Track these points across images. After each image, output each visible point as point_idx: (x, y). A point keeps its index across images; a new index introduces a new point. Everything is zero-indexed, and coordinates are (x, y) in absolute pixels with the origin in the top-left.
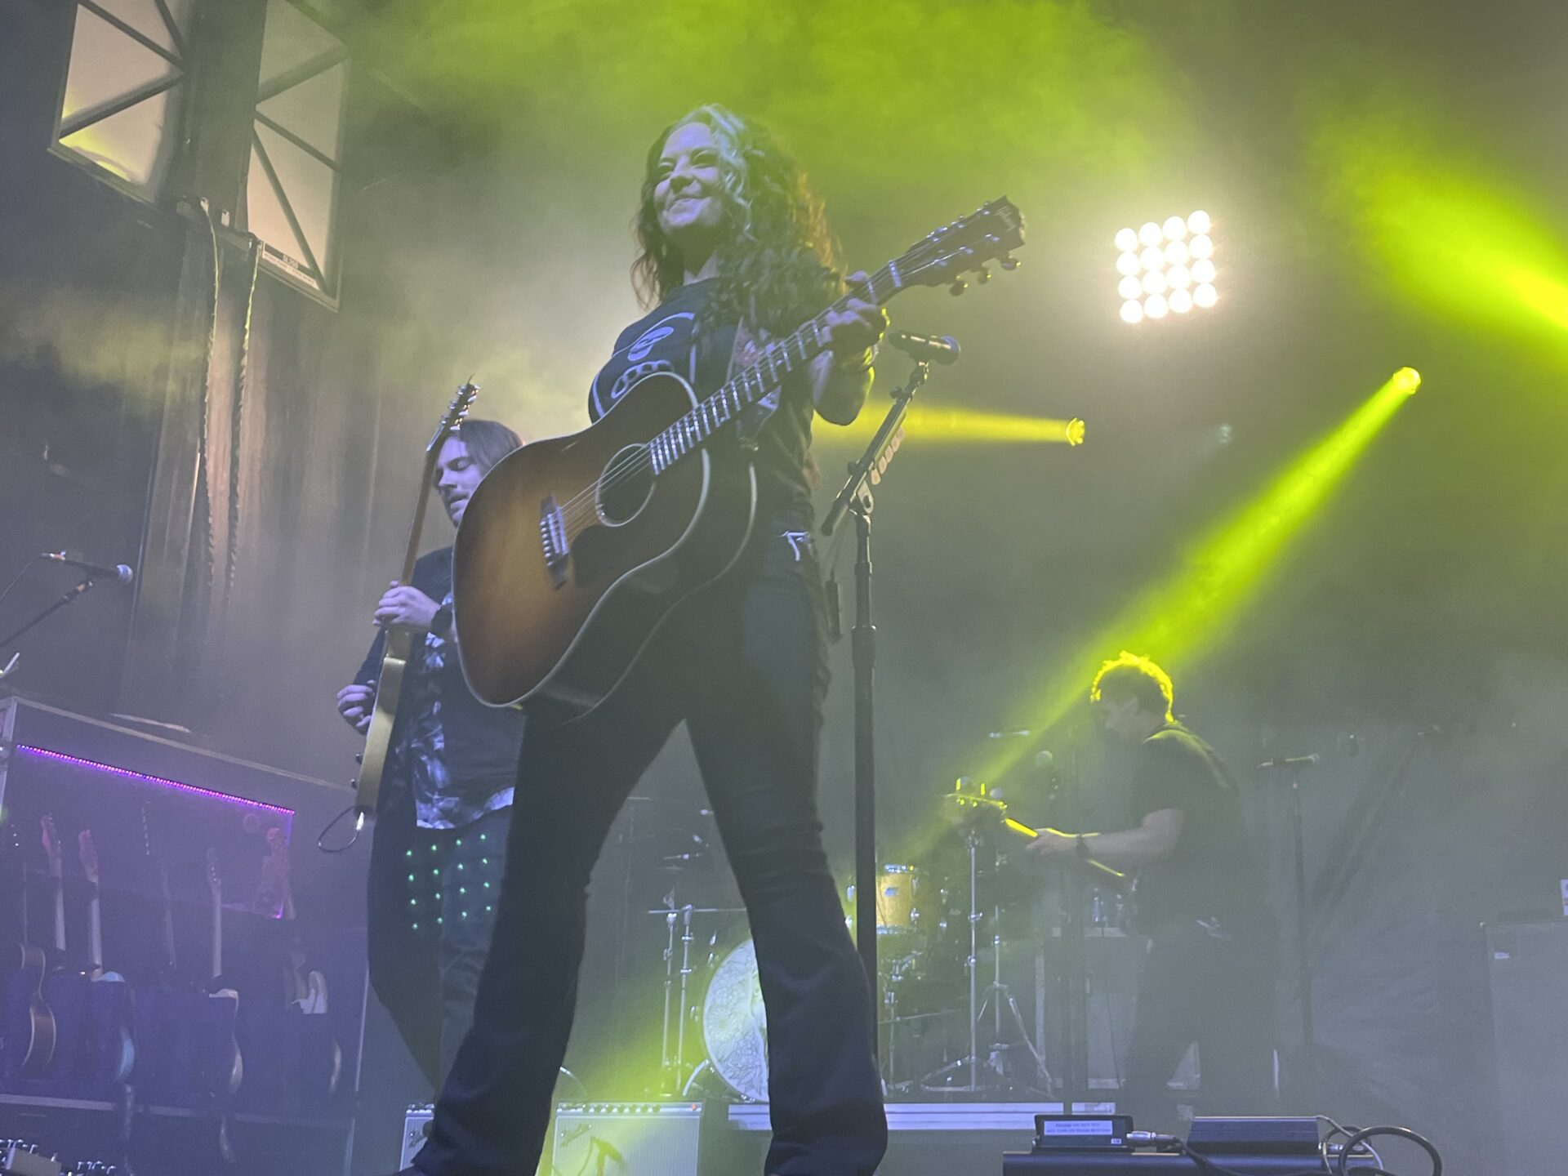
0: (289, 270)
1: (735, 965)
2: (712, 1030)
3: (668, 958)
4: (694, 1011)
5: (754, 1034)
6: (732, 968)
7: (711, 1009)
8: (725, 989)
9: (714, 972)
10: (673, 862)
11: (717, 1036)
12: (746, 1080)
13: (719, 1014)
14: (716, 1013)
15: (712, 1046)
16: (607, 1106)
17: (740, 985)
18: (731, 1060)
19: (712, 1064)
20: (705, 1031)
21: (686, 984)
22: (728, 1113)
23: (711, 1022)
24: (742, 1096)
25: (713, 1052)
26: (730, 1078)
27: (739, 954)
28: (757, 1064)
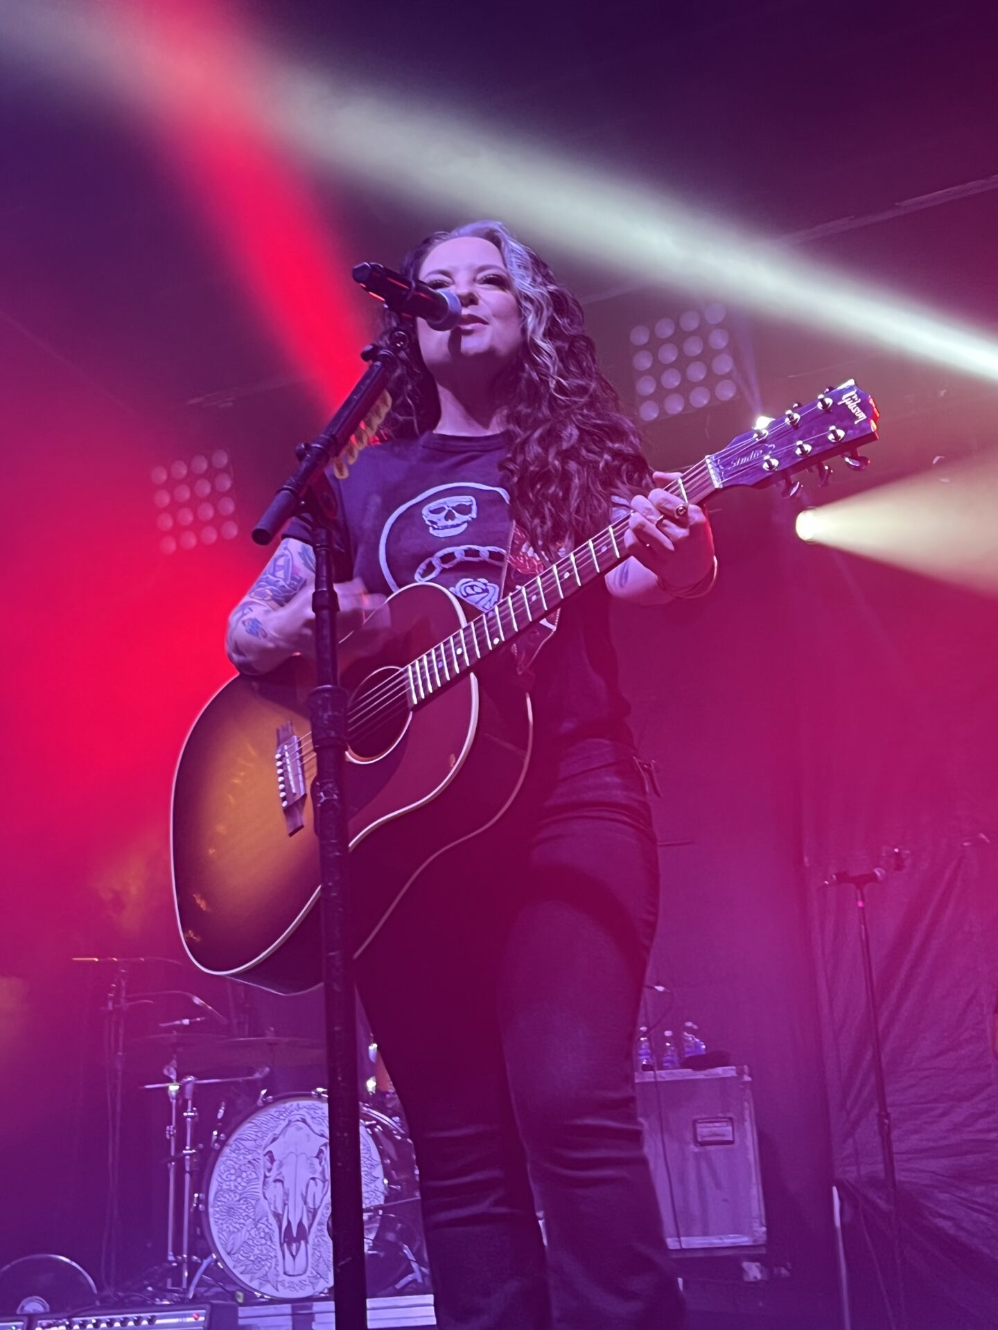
1: (242, 1142)
2: (219, 1219)
3: (170, 1135)
4: (198, 1198)
5: (267, 1220)
6: (240, 1145)
7: (218, 1195)
8: (233, 1171)
9: (219, 1152)
10: (169, 1030)
11: (225, 1226)
12: (260, 1274)
13: (226, 1200)
14: (223, 1199)
15: (220, 1238)
16: (94, 1321)
17: (249, 1165)
18: (242, 1252)
19: (220, 1259)
20: (212, 1220)
21: (191, 1167)
22: (236, 1317)
23: (217, 1209)
24: (256, 1293)
25: (222, 1244)
26: (242, 1273)
27: (247, 1130)
28: (272, 1254)
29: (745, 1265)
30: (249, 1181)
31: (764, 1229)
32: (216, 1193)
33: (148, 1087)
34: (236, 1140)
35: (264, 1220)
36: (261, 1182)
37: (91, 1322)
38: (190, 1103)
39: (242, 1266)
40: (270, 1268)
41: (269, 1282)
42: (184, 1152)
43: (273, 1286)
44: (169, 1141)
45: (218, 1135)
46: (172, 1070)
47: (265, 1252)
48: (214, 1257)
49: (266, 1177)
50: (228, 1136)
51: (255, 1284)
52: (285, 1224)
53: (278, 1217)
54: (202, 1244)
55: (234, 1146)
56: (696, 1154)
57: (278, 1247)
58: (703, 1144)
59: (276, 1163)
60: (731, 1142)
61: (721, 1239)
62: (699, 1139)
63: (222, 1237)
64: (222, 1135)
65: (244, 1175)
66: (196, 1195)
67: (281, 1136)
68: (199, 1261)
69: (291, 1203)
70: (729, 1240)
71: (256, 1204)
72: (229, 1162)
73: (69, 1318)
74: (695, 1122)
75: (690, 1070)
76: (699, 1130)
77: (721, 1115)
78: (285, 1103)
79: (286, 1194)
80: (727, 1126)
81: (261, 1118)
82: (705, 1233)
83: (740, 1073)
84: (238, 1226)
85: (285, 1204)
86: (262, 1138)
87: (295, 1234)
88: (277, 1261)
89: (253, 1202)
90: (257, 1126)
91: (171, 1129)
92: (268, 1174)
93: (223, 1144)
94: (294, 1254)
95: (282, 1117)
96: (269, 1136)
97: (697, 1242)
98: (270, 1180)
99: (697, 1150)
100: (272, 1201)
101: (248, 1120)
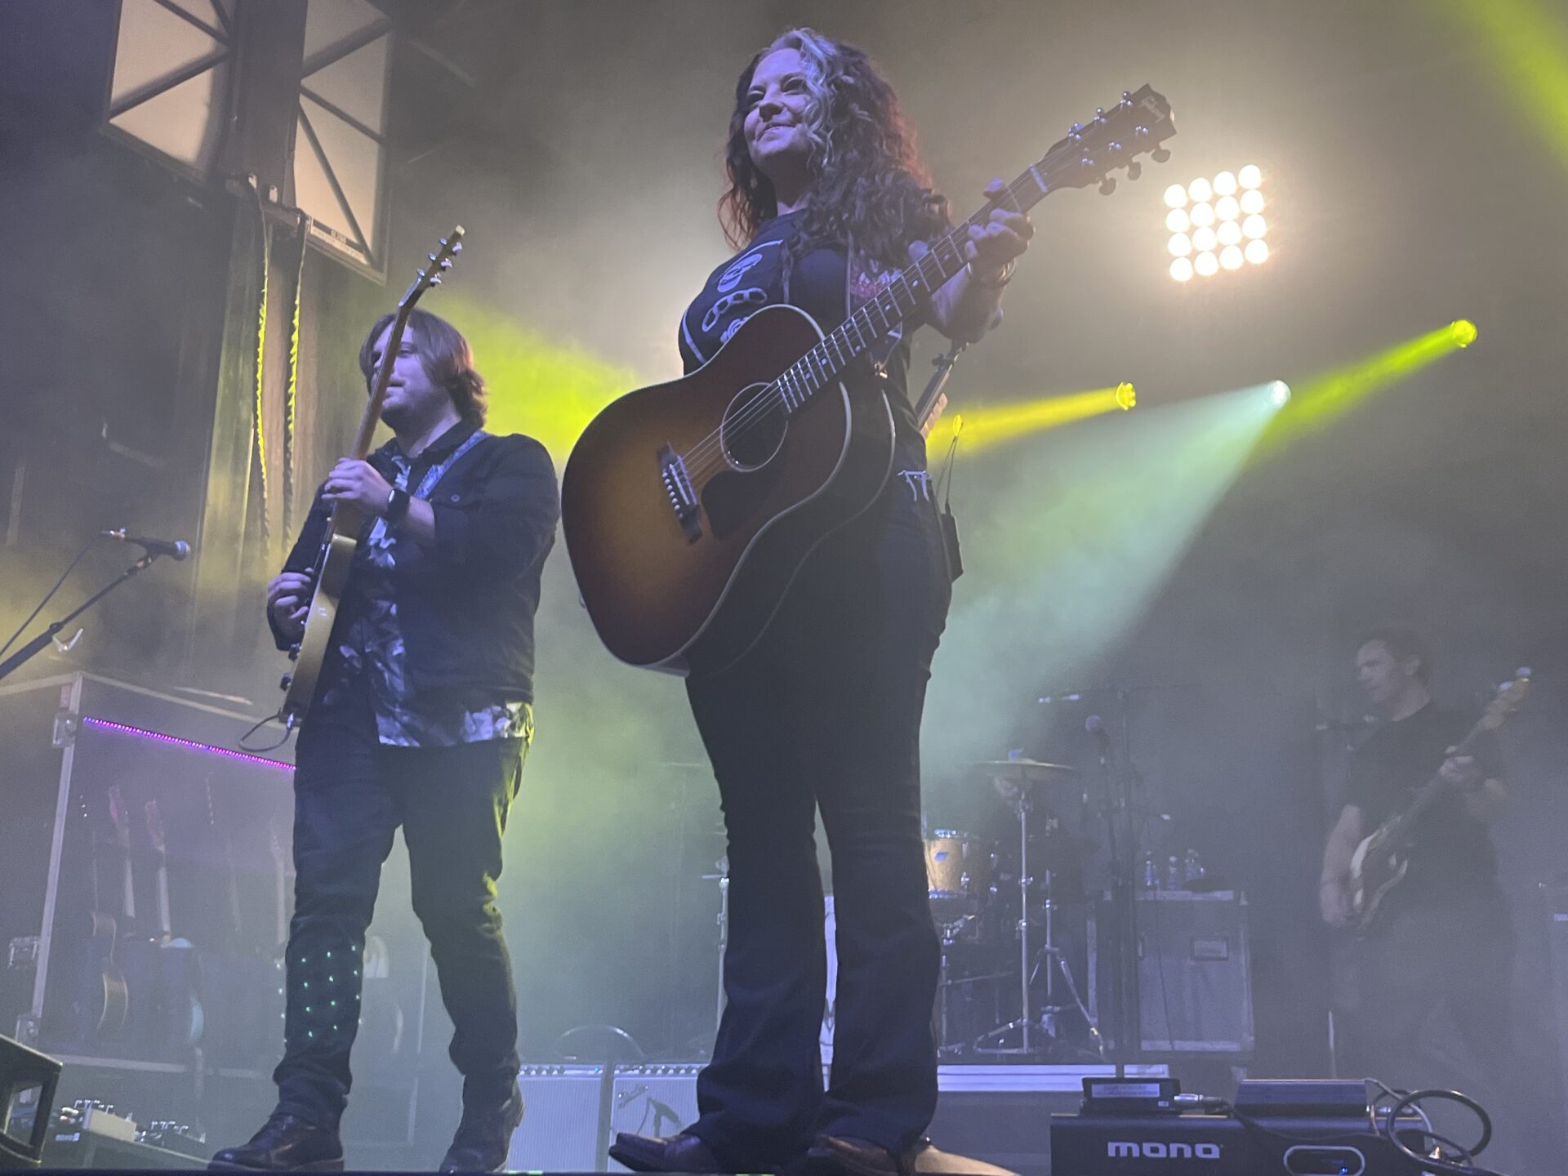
0: (338, 245)
29: (1234, 1069)
31: (1252, 1038)
37: (660, 1069)
56: (1192, 967)
58: (1199, 958)
60: (1226, 959)
61: (1213, 1044)
62: (1196, 954)
70: (1220, 1046)
73: (642, 1065)
74: (1193, 939)
75: (1190, 893)
76: (1196, 946)
77: (1217, 934)
80: (1223, 944)
82: (1199, 1039)
83: (1238, 899)
97: (1190, 1047)
99: (1193, 963)
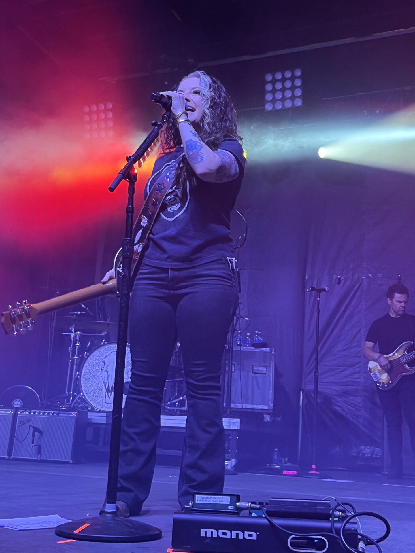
1: (95, 357)
2: (84, 382)
3: (70, 351)
4: (78, 374)
5: (101, 384)
6: (94, 358)
7: (85, 374)
8: (91, 366)
9: (86, 359)
10: (73, 315)
11: (86, 384)
12: (97, 402)
13: (87, 376)
14: (86, 375)
15: (84, 388)
16: (38, 412)
17: (97, 365)
18: (91, 394)
19: (84, 395)
20: (82, 382)
21: (76, 363)
22: (87, 416)
23: (84, 378)
24: (95, 408)
25: (85, 390)
26: (91, 401)
27: (97, 352)
28: (102, 396)
29: (265, 416)
30: (96, 370)
31: (273, 404)
32: (84, 373)
33: (64, 333)
34: (93, 356)
35: (100, 384)
36: (100, 371)
37: (37, 412)
38: (78, 341)
39: (91, 398)
40: (100, 400)
41: (100, 405)
42: (75, 357)
43: (101, 406)
44: (70, 352)
45: (87, 353)
46: (73, 328)
47: (99, 394)
48: (82, 394)
49: (102, 369)
50: (90, 354)
51: (95, 405)
52: (107, 386)
53: (105, 383)
54: (78, 389)
55: (92, 358)
56: (252, 376)
57: (104, 393)
58: (255, 373)
59: (105, 365)
60: (265, 374)
61: (257, 406)
62: (254, 372)
63: (85, 387)
64: (88, 353)
65: (95, 368)
66: (77, 373)
67: (108, 356)
68: (76, 395)
69: (110, 379)
70: (260, 407)
71: (98, 378)
72: (89, 363)
73: (30, 410)
74: (253, 365)
75: (254, 348)
76: (254, 368)
77: (262, 364)
78: (111, 345)
79: (109, 376)
80: (264, 368)
81: (102, 349)
82: (252, 404)
83: (271, 351)
84: (91, 385)
85: (108, 379)
86: (102, 356)
87: (110, 390)
88: (103, 398)
89: (97, 377)
90: (100, 351)
91: (71, 349)
92: (103, 369)
93: (88, 356)
94: (109, 396)
95: (109, 350)
96: (104, 356)
97: (249, 406)
98: (104, 371)
99: (253, 375)
100: (104, 378)
101: (98, 349)
